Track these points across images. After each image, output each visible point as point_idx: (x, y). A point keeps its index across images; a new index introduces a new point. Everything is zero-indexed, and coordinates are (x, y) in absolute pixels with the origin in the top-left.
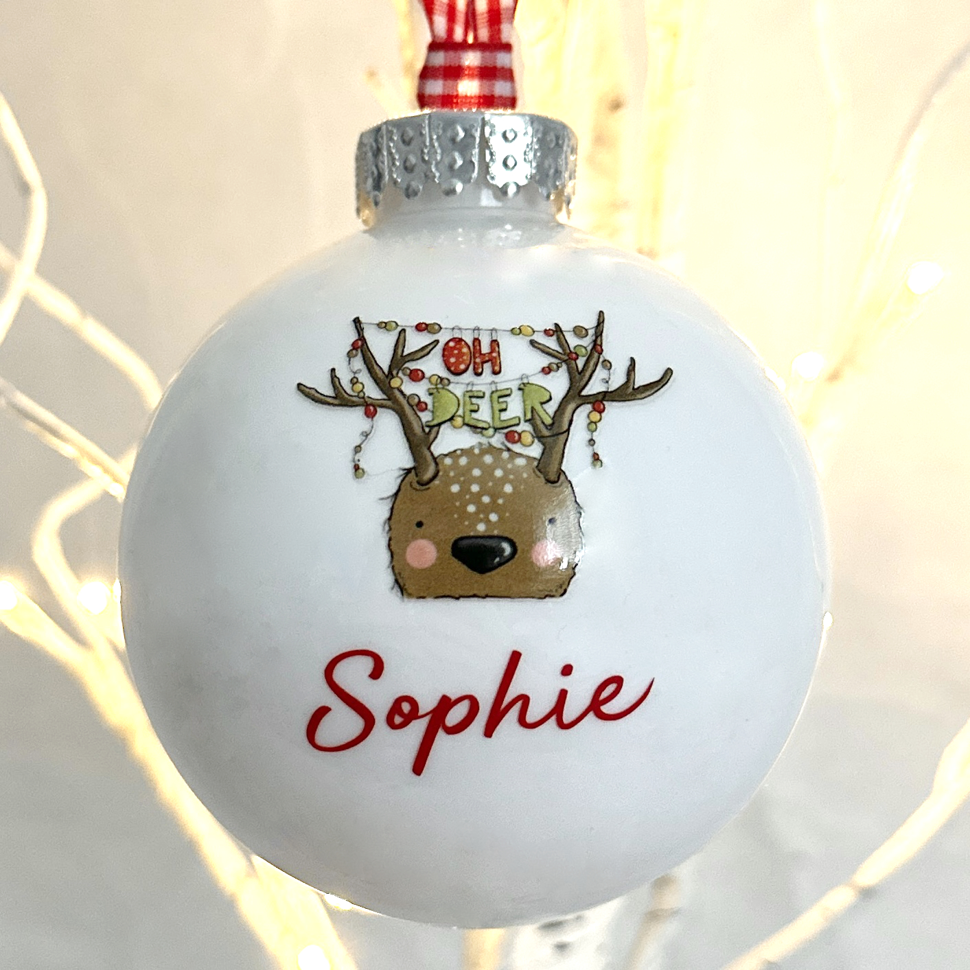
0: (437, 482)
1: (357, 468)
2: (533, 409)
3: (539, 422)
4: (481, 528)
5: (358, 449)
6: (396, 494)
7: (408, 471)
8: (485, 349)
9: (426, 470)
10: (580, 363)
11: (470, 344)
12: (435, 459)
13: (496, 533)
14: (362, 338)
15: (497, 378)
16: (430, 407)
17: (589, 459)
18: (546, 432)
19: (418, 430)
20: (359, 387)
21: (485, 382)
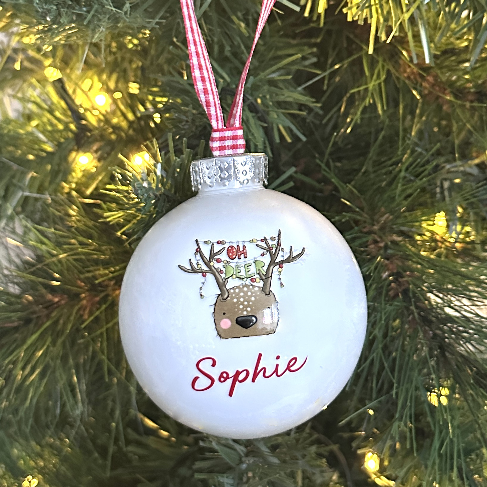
0: (229, 298)
1: (201, 295)
2: (259, 270)
3: (261, 274)
4: (245, 313)
5: (201, 289)
6: (215, 304)
7: (219, 295)
8: (241, 249)
9: (225, 295)
10: (274, 250)
11: (236, 247)
12: (227, 290)
13: (250, 314)
14: (199, 248)
15: (246, 259)
16: (224, 272)
17: (280, 285)
18: (264, 278)
19: (221, 281)
20: (199, 266)
21: (242, 261)
